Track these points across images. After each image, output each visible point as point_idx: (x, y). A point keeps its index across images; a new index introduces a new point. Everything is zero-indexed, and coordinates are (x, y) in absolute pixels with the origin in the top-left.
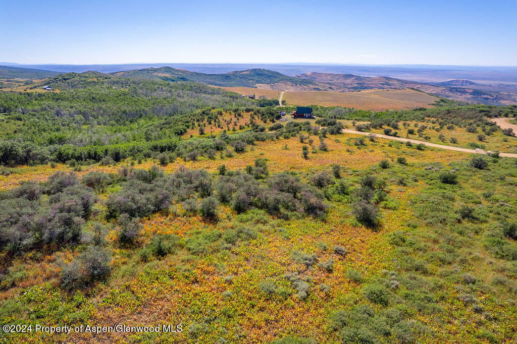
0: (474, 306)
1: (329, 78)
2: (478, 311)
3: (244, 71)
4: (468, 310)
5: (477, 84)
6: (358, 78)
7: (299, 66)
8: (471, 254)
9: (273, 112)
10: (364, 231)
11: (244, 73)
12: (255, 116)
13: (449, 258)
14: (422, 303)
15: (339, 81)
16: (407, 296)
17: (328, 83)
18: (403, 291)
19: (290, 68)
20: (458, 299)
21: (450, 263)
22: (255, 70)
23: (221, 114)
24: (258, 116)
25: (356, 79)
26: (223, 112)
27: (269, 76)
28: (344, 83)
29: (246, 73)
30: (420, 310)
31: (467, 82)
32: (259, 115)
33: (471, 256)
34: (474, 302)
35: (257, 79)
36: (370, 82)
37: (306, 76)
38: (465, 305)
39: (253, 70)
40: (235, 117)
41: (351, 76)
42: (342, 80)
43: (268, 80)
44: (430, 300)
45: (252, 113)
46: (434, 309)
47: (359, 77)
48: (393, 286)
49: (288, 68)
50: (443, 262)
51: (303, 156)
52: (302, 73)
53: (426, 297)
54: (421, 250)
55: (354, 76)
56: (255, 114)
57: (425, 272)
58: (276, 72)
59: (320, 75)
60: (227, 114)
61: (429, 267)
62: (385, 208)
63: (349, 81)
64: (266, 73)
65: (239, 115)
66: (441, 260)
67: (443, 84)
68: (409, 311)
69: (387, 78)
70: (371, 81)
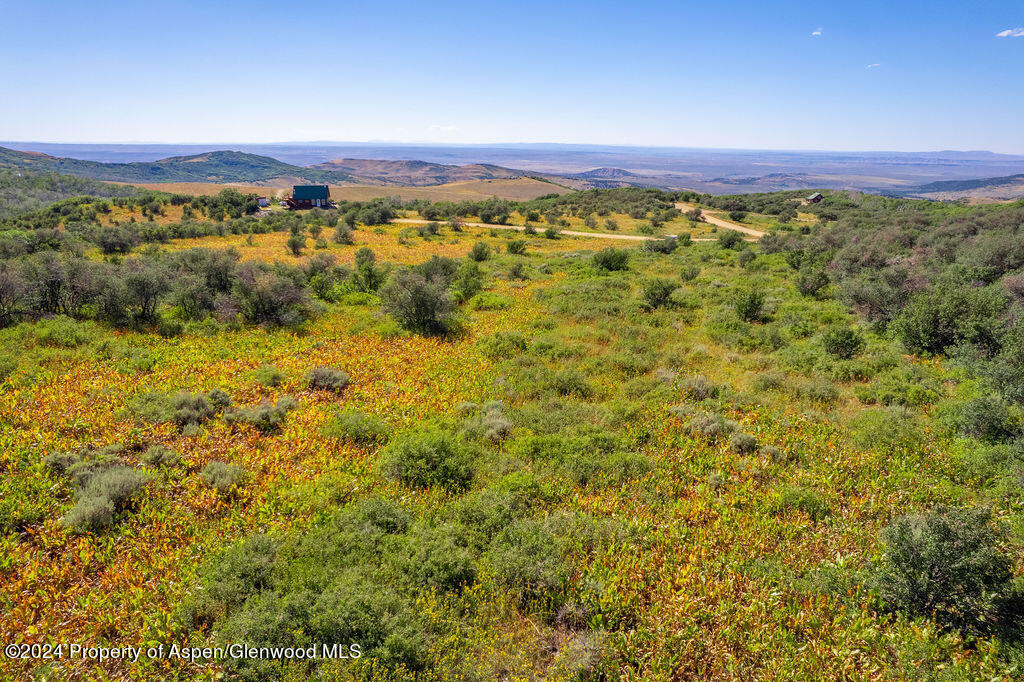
0: (733, 439)
1: (380, 168)
2: (749, 448)
3: (195, 157)
4: (723, 454)
5: (634, 176)
6: (436, 167)
7: (316, 148)
8: (687, 350)
9: (239, 200)
10: (417, 345)
11: (195, 160)
12: (194, 211)
13: (641, 361)
14: (586, 460)
15: (399, 175)
16: (537, 451)
17: (379, 178)
18: (524, 439)
19: (300, 152)
20: (687, 433)
21: (646, 371)
22: (220, 153)
23: (106, 210)
24: (203, 211)
25: (431, 169)
26: (111, 207)
27: (252, 166)
28: (409, 177)
29: (200, 160)
30: (583, 482)
31: (620, 171)
32: (206, 209)
33: (691, 355)
34: (731, 430)
35: (226, 172)
36: (458, 175)
37: (333, 165)
38: (710, 444)
39: (214, 154)
40: (145, 215)
41: (421, 164)
42: (404, 172)
43: (252, 175)
44: (609, 448)
45: (189, 205)
46: (627, 465)
47: (437, 165)
48: (491, 431)
49: (295, 153)
50: (628, 370)
51: (291, 251)
52: (324, 161)
53: (597, 440)
54: (569, 356)
55: (426, 164)
56: (196, 206)
57: (585, 394)
58: (269, 158)
59: (362, 162)
60: (122, 211)
61: (594, 383)
62: (479, 309)
63: (419, 173)
64: (246, 159)
65: (156, 211)
66: (624, 368)
67: (584, 176)
68: (547, 489)
69: (489, 166)
70: (461, 172)
